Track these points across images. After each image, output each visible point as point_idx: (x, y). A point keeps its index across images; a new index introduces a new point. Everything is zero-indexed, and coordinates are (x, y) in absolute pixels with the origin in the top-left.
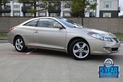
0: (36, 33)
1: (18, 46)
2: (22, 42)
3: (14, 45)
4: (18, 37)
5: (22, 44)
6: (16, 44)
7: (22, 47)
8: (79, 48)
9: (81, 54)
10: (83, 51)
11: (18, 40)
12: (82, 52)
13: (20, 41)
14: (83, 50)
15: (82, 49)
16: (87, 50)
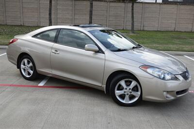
0: (55, 53)
1: (24, 70)
2: (31, 64)
3: (18, 68)
4: (25, 56)
5: (31, 68)
6: (22, 66)
7: (32, 72)
8: (125, 89)
9: (127, 97)
10: (131, 93)
11: (26, 61)
12: (129, 94)
13: (29, 63)
14: (131, 91)
15: (130, 89)
16: (137, 91)
